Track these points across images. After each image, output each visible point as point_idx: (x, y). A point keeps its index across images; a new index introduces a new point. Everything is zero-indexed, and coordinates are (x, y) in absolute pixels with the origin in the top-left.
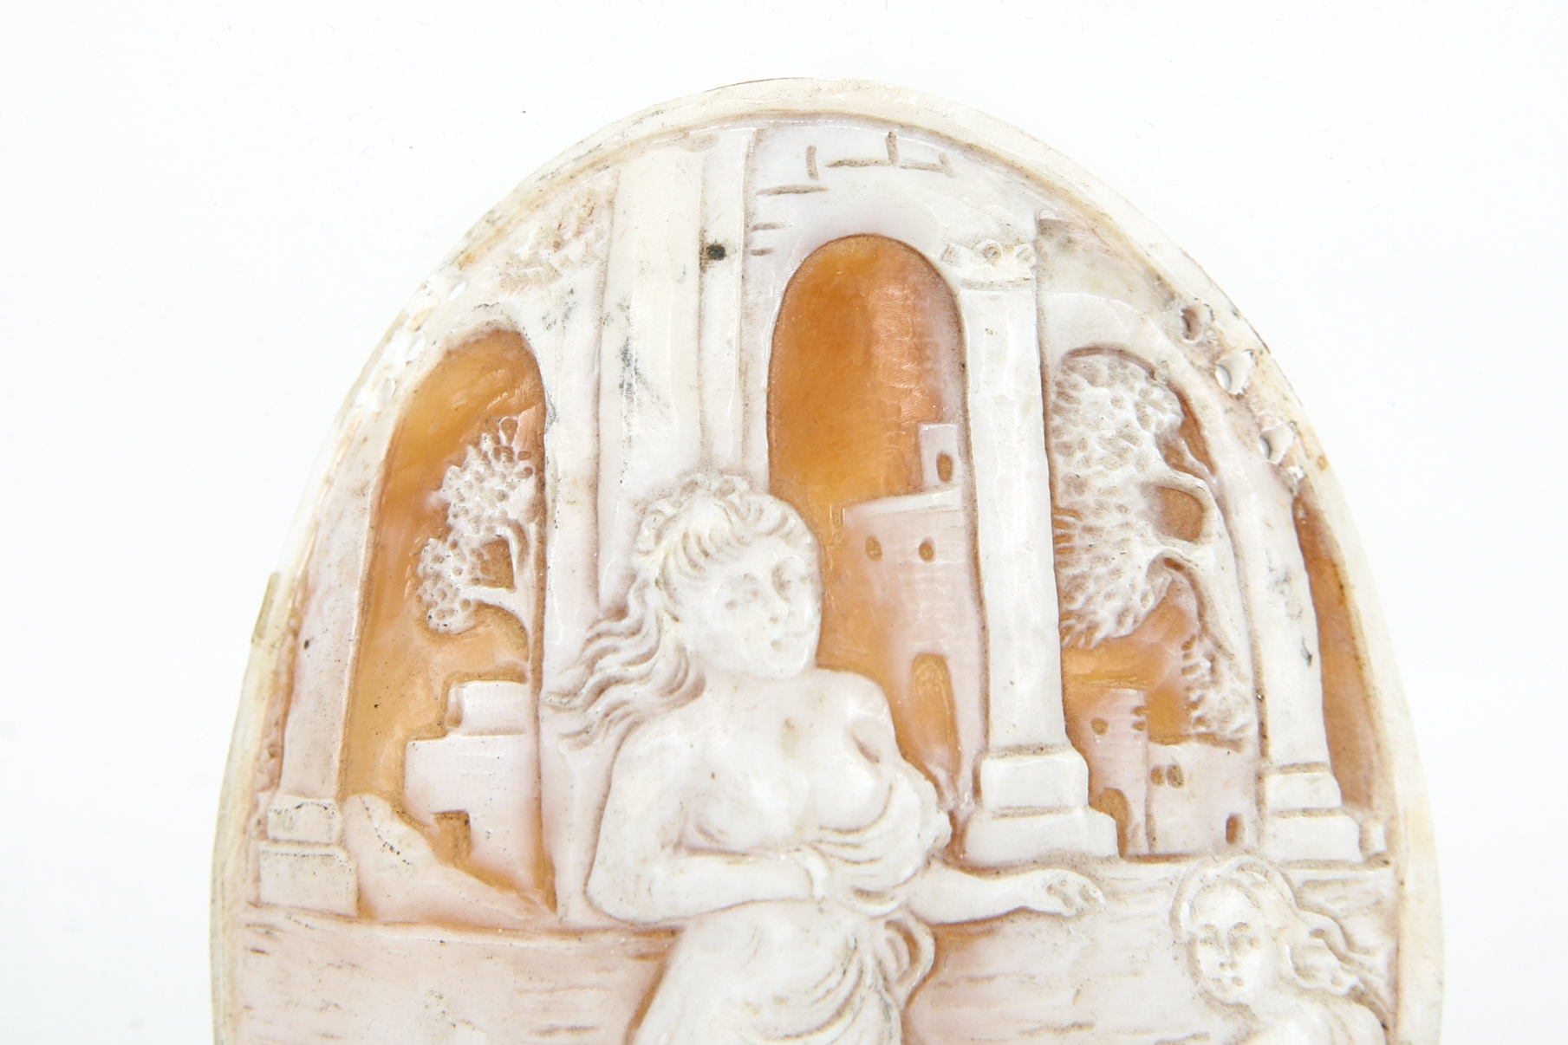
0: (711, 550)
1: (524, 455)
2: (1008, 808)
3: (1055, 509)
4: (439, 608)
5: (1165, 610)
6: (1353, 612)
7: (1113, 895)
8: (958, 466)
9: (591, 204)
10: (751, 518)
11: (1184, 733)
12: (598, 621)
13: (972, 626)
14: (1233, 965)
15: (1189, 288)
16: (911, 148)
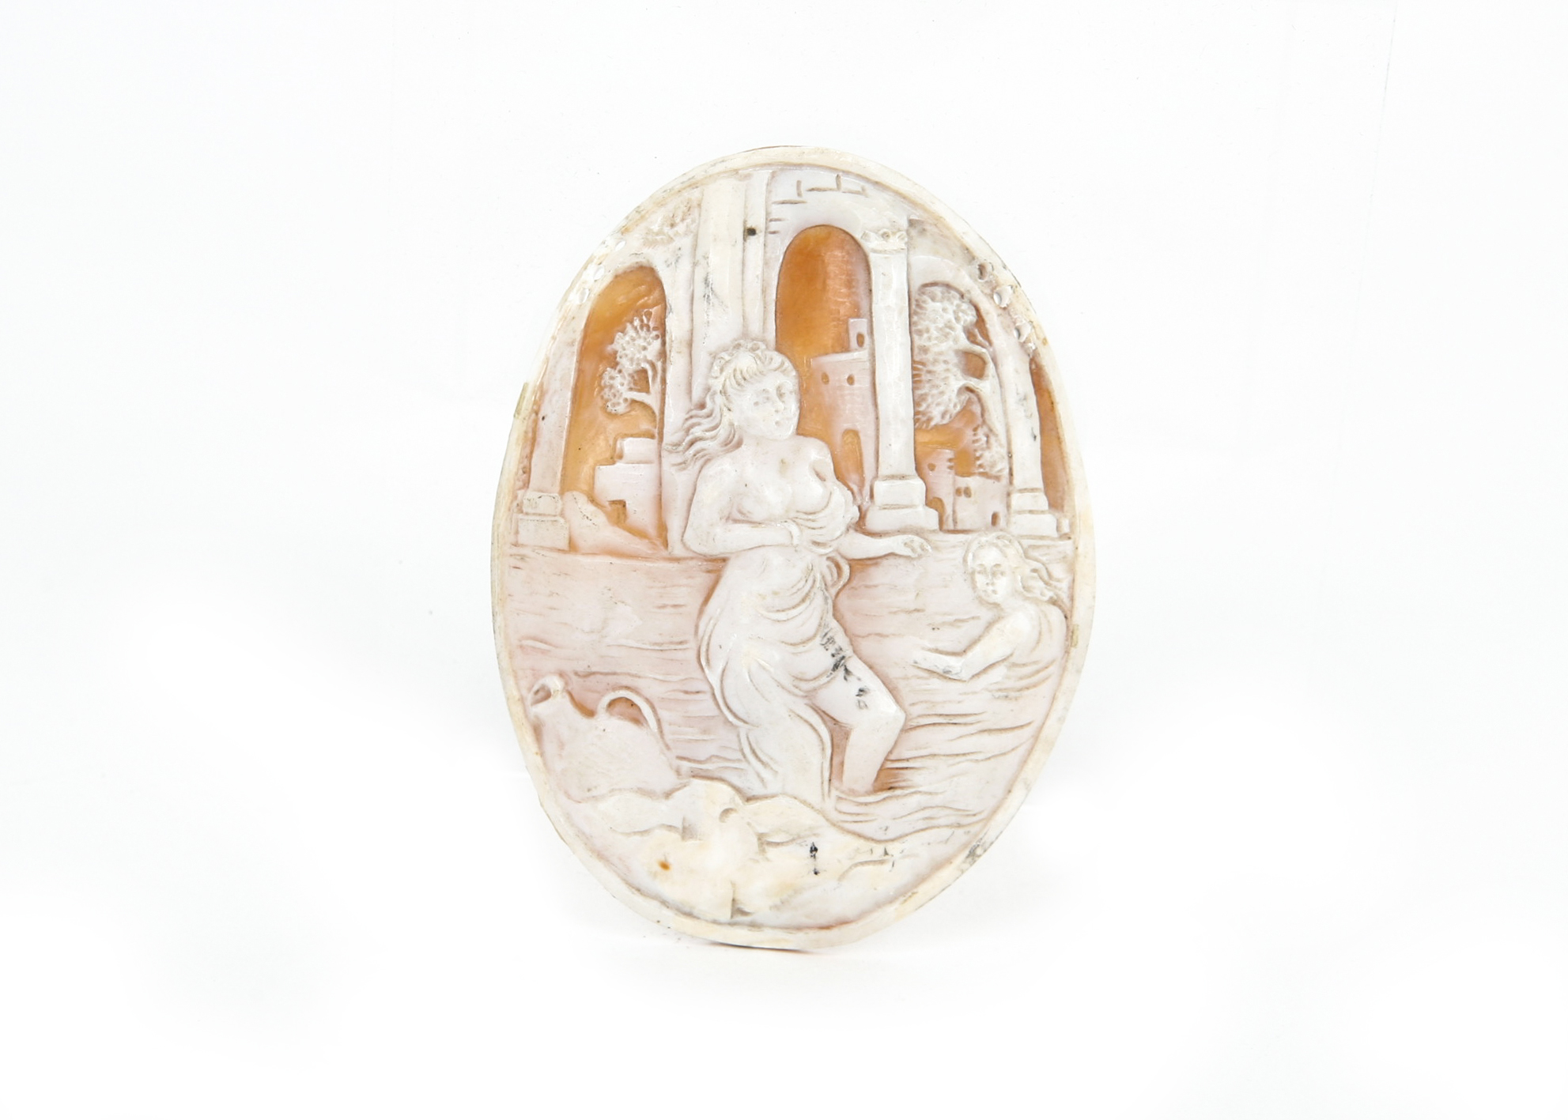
0: (747, 377)
1: (655, 329)
2: (887, 505)
3: (913, 361)
4: (612, 402)
5: (965, 412)
6: (1058, 416)
7: (936, 548)
8: (867, 339)
9: (689, 206)
10: (766, 363)
11: (973, 472)
12: (691, 410)
13: (872, 417)
14: (993, 584)
15: (982, 254)
16: (848, 183)
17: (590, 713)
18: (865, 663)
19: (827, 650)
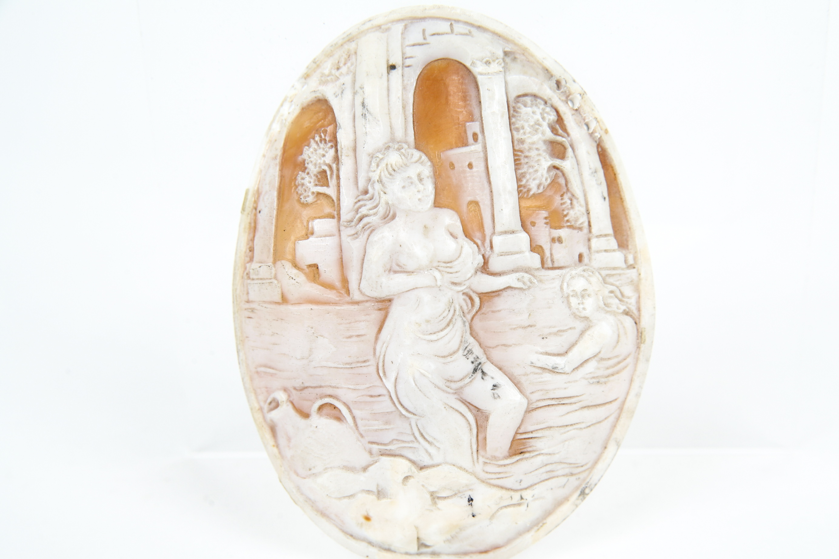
0: (396, 169)
1: (330, 141)
2: (503, 253)
3: (514, 150)
4: (304, 195)
5: (554, 183)
6: (619, 183)
7: (540, 281)
8: (480, 137)
9: (349, 54)
10: (409, 157)
11: (562, 225)
12: (359, 196)
13: (487, 191)
14: (583, 303)
15: (557, 73)
16: (458, 28)
17: (306, 415)
18: (496, 366)
19: (468, 359)
